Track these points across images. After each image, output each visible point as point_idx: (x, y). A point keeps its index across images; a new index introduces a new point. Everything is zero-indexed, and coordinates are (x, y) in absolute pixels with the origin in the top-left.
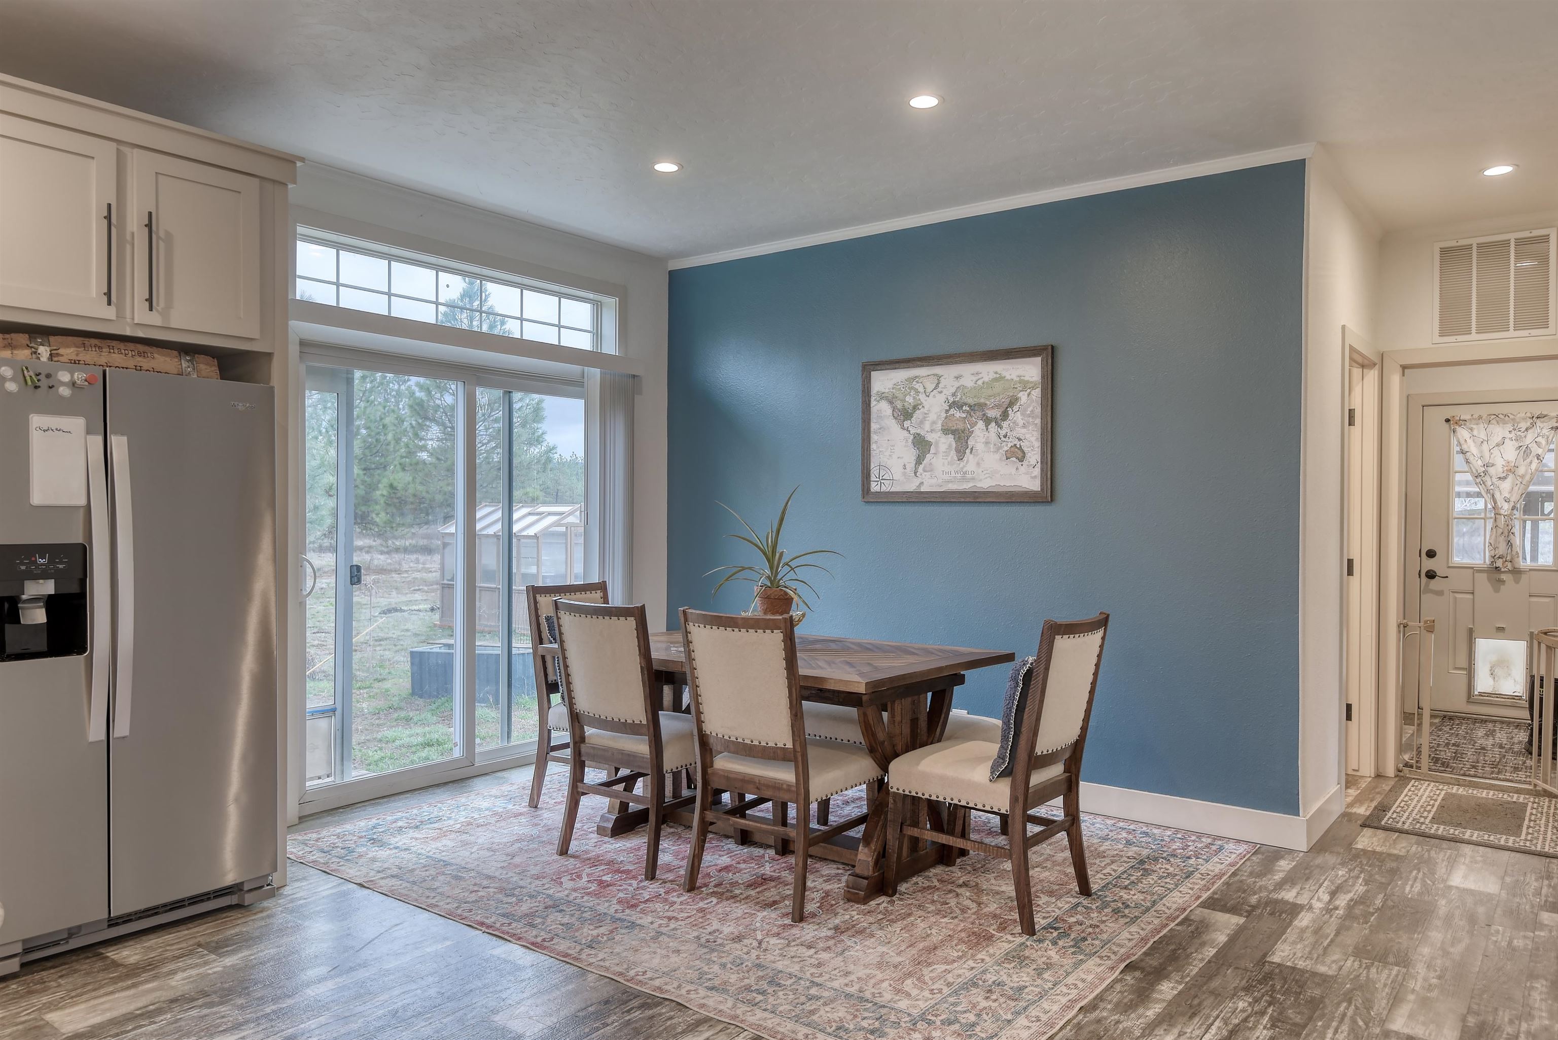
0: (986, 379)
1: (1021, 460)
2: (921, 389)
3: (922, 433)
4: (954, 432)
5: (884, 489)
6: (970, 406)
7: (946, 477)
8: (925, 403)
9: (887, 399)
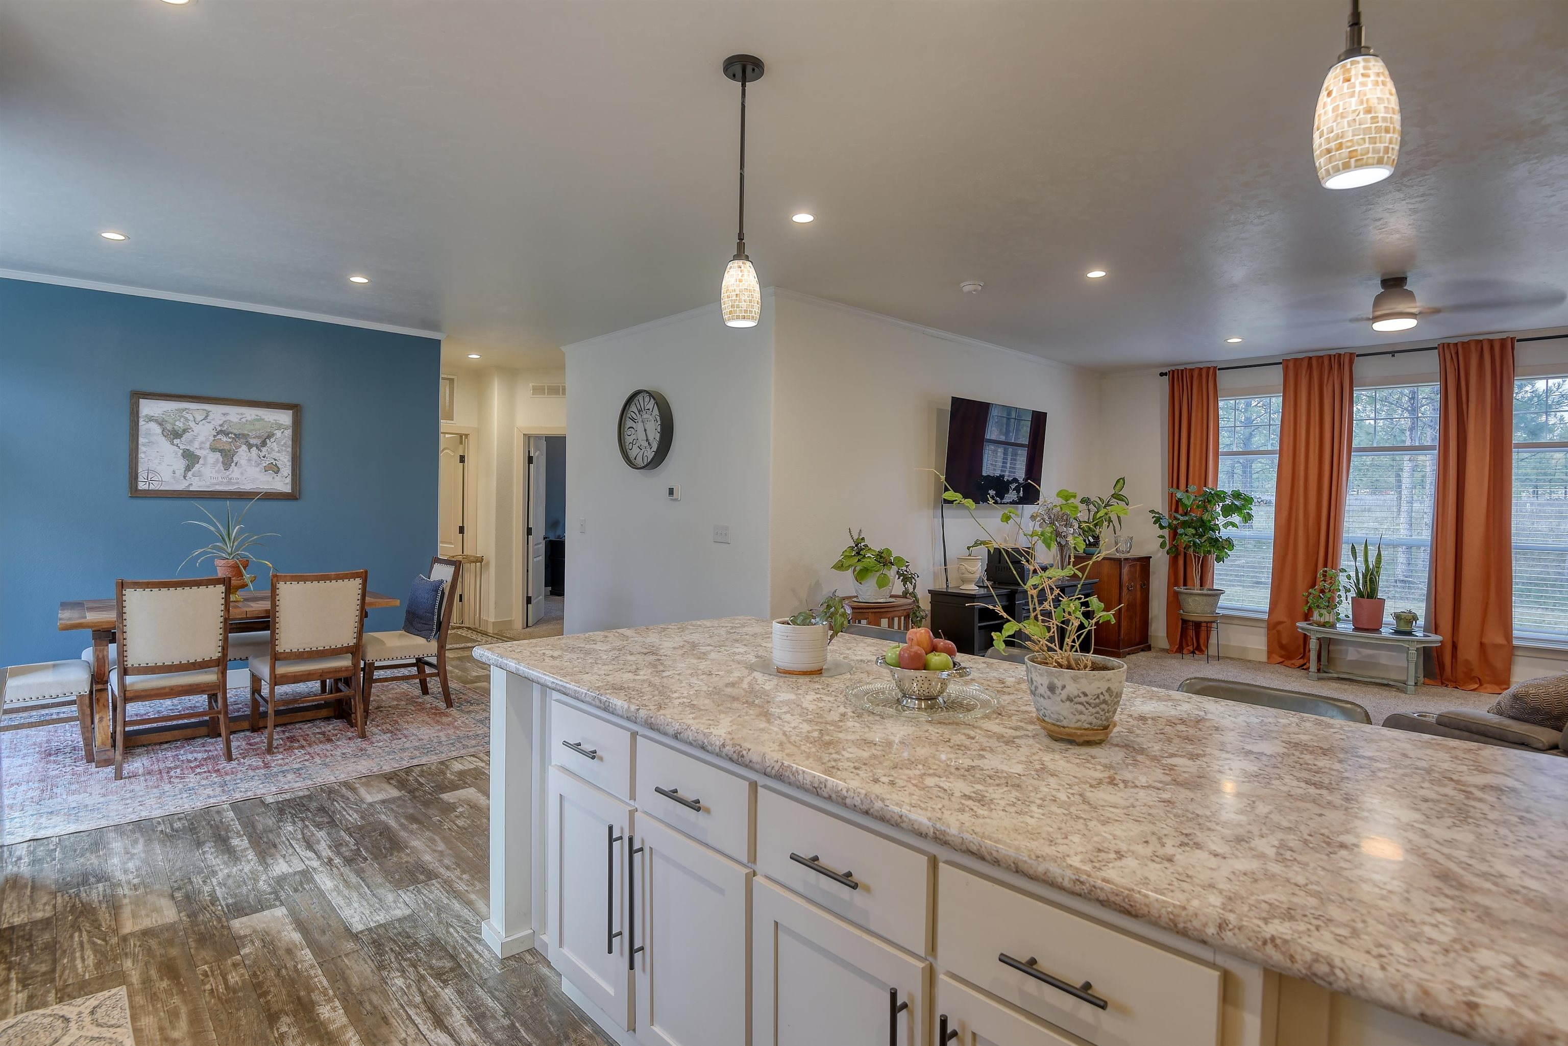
0: (249, 418)
1: (277, 473)
2: (191, 418)
3: (192, 449)
4: (221, 451)
5: (152, 487)
6: (235, 435)
7: (215, 481)
8: (194, 429)
9: (156, 421)
